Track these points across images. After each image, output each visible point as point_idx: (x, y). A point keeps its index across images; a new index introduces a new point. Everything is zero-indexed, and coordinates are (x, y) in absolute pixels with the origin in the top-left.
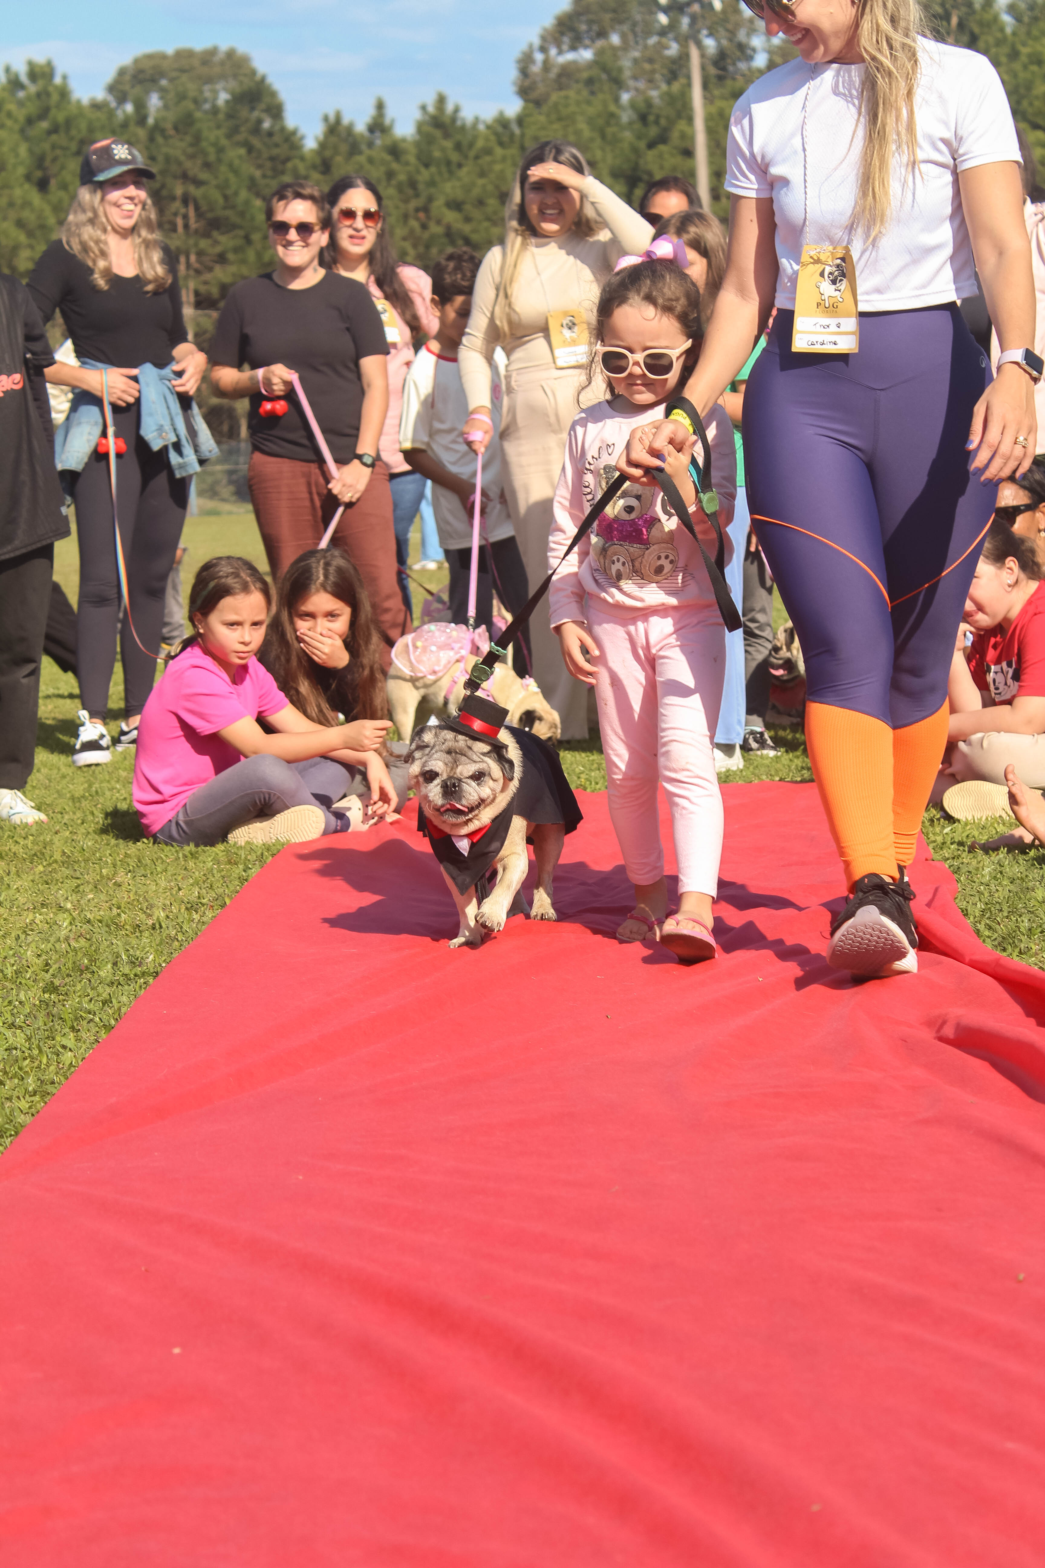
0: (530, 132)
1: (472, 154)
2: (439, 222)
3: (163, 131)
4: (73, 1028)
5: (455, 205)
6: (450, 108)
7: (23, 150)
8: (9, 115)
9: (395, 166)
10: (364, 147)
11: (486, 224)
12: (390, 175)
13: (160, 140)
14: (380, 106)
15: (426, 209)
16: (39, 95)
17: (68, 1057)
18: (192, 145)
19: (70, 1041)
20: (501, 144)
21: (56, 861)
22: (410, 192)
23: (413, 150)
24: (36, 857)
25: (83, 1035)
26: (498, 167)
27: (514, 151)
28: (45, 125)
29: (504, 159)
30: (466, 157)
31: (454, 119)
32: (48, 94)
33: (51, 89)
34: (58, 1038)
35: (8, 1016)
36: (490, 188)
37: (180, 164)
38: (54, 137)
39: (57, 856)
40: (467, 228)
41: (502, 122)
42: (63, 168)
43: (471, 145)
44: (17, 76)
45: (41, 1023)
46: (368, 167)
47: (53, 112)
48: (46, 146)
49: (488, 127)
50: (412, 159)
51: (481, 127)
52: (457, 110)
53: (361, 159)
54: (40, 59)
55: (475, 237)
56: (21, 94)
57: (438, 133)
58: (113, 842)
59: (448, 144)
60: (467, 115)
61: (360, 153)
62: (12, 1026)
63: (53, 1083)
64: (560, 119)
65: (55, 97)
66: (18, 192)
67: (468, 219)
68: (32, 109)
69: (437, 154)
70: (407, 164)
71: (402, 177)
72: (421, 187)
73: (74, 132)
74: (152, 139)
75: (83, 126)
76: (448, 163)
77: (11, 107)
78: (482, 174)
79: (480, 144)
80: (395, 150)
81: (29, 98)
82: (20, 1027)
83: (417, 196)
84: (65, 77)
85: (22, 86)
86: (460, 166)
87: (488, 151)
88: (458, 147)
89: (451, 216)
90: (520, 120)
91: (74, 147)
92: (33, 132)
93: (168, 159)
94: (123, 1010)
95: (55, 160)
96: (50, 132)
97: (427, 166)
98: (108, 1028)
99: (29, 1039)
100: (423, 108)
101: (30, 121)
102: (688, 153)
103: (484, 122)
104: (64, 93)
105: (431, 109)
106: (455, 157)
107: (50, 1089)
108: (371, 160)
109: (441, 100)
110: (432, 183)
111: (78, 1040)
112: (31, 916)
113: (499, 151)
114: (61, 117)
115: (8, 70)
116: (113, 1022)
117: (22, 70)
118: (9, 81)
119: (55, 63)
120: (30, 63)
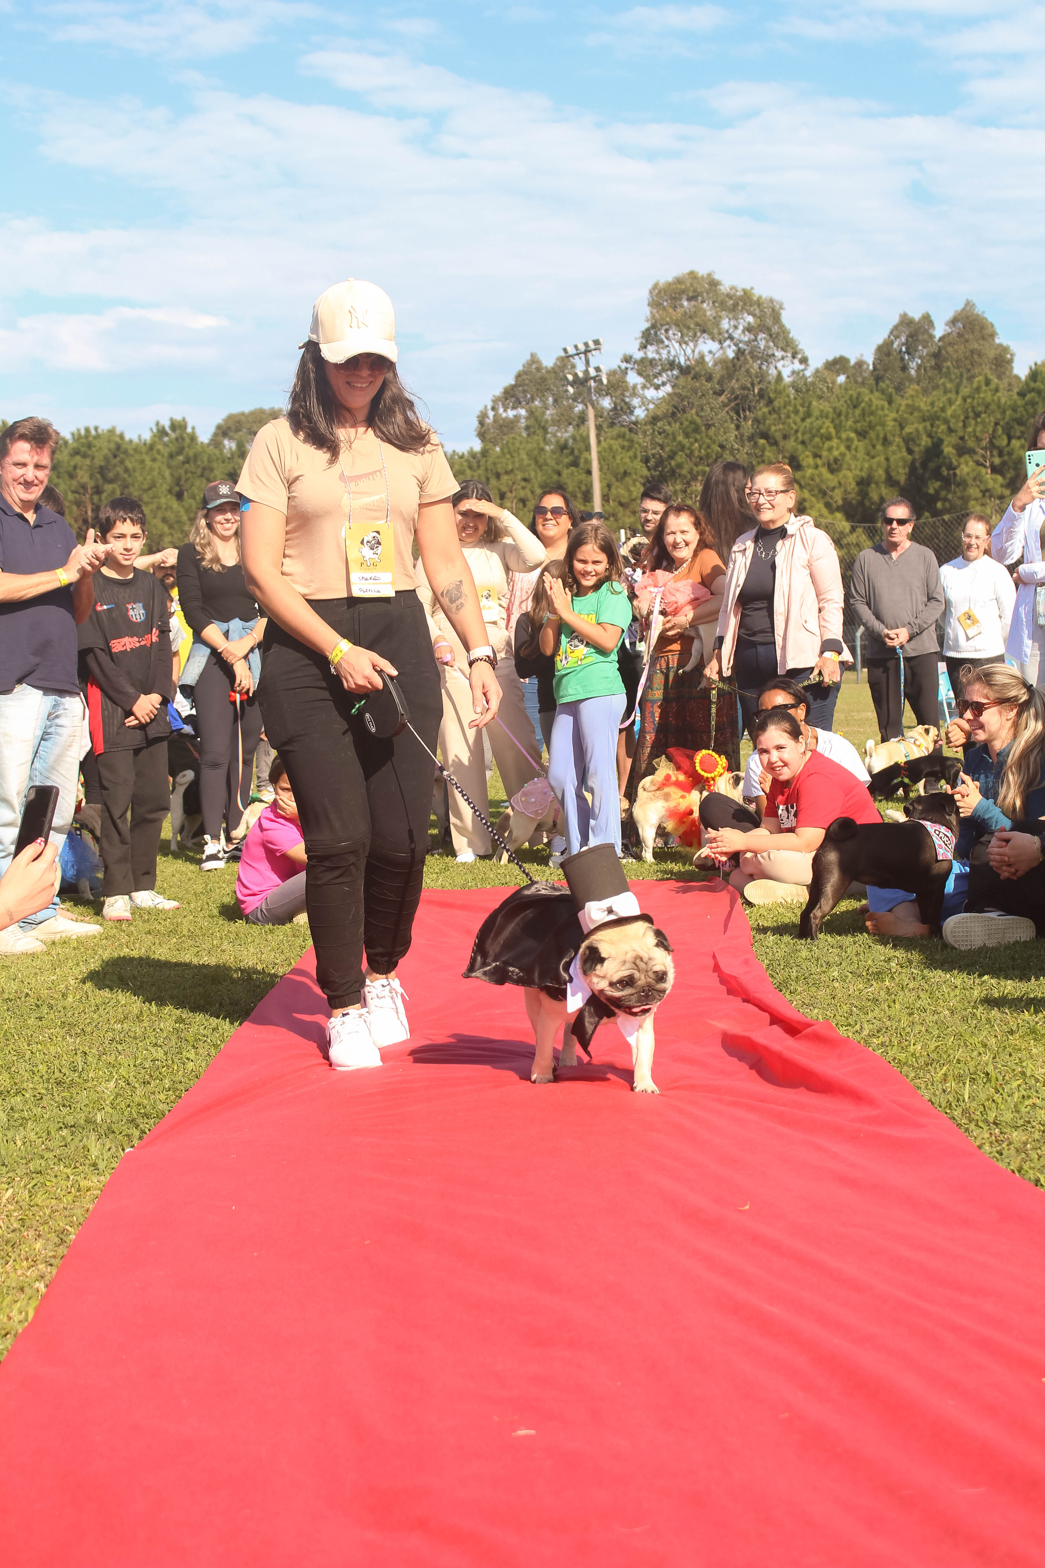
0: (490, 460)
4: (193, 1046)
7: (167, 474)
8: (159, 452)
16: (177, 439)
17: (190, 1065)
19: (192, 1055)
20: (470, 467)
21: (184, 936)
24: (172, 933)
25: (200, 1051)
28: (181, 458)
32: (183, 439)
33: (185, 435)
34: (184, 1053)
35: (153, 1038)
38: (187, 465)
39: (185, 932)
41: (473, 454)
42: (192, 485)
44: (163, 428)
45: (174, 1044)
47: (187, 449)
48: (182, 471)
49: (462, 457)
54: (178, 418)
56: (166, 439)
58: (221, 922)
62: (156, 1045)
63: (181, 1082)
64: (509, 453)
65: (188, 440)
66: (163, 500)
68: (173, 448)
73: (199, 463)
75: (205, 459)
77: (160, 447)
81: (171, 441)
82: (161, 1046)
84: (193, 428)
85: (167, 434)
90: (484, 453)
91: (199, 471)
92: (173, 463)
94: (226, 1034)
95: (187, 480)
96: (184, 463)
98: (215, 1046)
99: (166, 1054)
101: (171, 456)
102: (589, 472)
103: (458, 454)
104: (193, 438)
107: (179, 1086)
111: (197, 1054)
112: (168, 972)
114: (191, 453)
115: (157, 424)
116: (219, 1042)
117: (167, 424)
118: (158, 431)
119: (187, 419)
120: (171, 420)
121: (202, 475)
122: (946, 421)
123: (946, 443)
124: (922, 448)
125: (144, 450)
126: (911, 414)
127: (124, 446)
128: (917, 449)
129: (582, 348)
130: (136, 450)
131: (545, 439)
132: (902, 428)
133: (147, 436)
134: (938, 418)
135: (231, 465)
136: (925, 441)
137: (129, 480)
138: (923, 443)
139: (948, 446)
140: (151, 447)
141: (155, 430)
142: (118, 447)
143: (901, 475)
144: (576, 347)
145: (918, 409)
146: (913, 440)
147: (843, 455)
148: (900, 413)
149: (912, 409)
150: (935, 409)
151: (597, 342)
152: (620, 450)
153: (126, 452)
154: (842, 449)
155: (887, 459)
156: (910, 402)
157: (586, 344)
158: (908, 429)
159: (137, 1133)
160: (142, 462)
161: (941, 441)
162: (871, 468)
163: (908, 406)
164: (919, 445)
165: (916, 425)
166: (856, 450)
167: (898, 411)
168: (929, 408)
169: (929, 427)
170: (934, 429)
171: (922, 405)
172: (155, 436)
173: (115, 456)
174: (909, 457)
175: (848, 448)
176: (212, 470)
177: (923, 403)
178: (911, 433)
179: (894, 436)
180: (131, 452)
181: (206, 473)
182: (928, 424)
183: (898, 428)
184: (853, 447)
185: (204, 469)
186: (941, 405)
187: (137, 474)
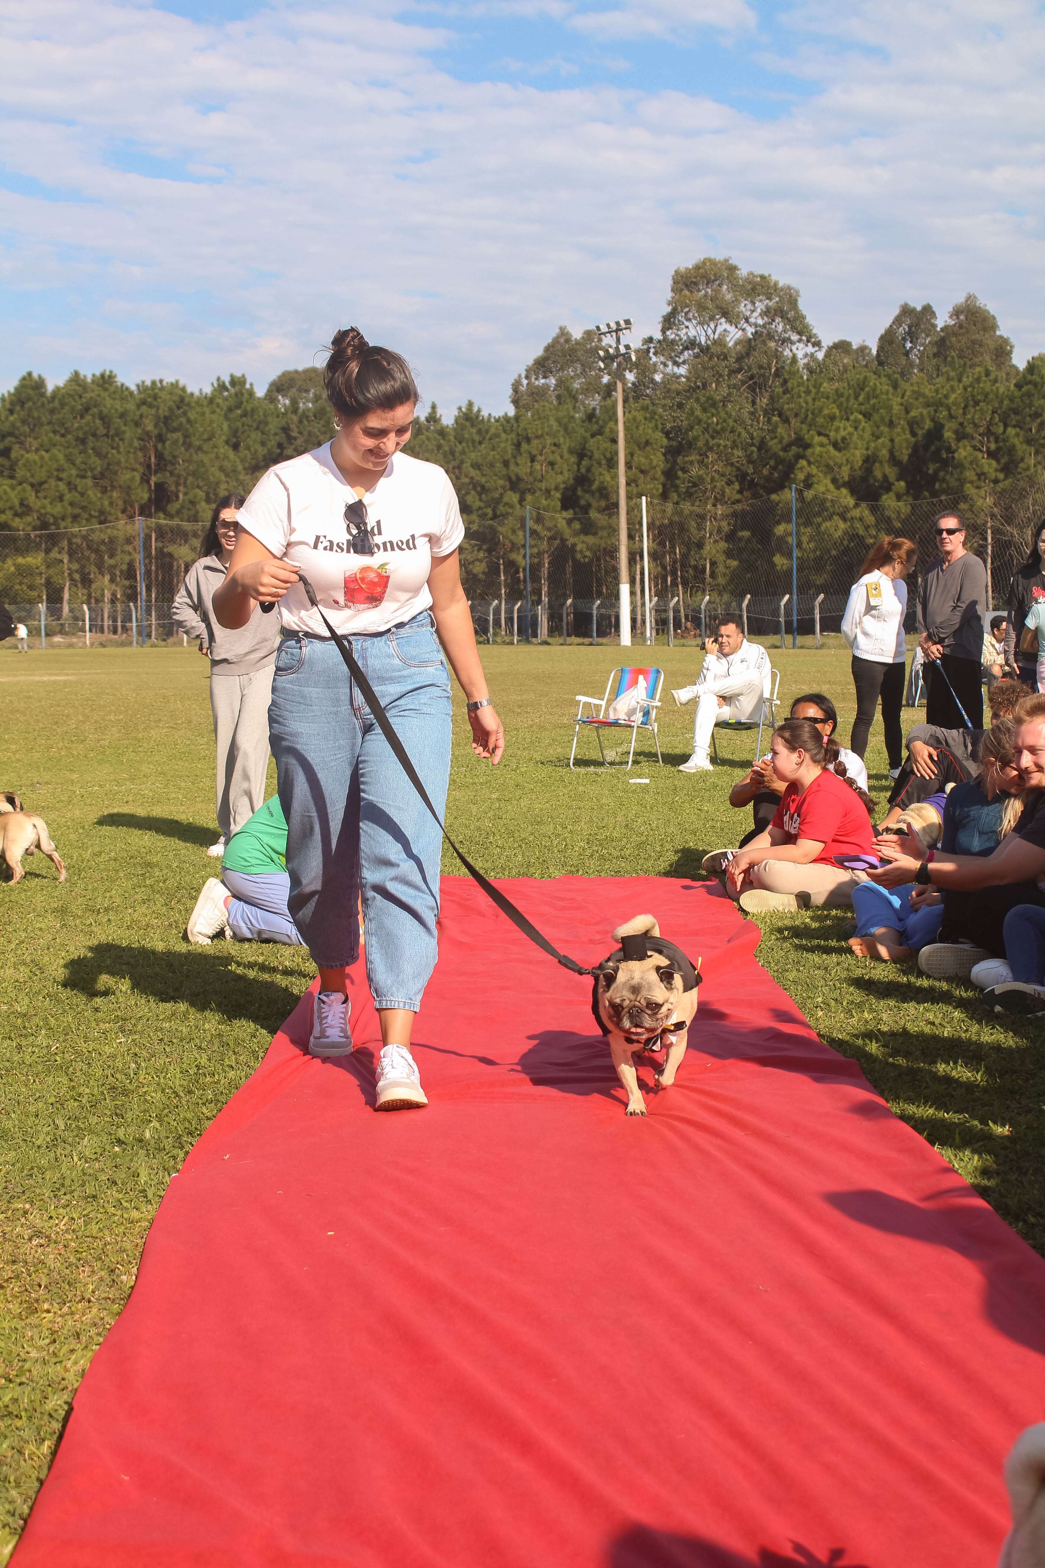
0: (522, 425)
1: (488, 437)
2: (466, 476)
3: (307, 417)
5: (477, 466)
6: (475, 409)
7: (225, 426)
8: (218, 405)
9: (442, 441)
10: (424, 431)
11: (494, 478)
12: (439, 447)
13: (306, 422)
14: (434, 407)
15: (459, 467)
16: (236, 395)
17: (231, 1074)
18: (323, 426)
19: (232, 1063)
20: (505, 431)
22: (451, 457)
23: (453, 433)
26: (502, 445)
27: (513, 436)
28: (239, 412)
29: (507, 440)
30: (484, 439)
31: (477, 417)
32: (242, 394)
33: (243, 391)
34: (226, 1060)
36: (497, 457)
37: (317, 437)
38: (244, 419)
40: (483, 480)
41: (507, 419)
42: (248, 437)
43: (487, 432)
44: (224, 383)
46: (426, 442)
47: (244, 404)
48: (239, 424)
49: (497, 421)
50: (452, 438)
51: (493, 420)
52: (479, 411)
53: (423, 437)
54: (238, 374)
55: (487, 485)
56: (226, 394)
57: (468, 424)
59: (474, 430)
60: (485, 413)
61: (422, 434)
64: (539, 419)
65: (246, 396)
66: (222, 450)
67: (484, 475)
68: (232, 402)
69: (466, 436)
70: (449, 440)
71: (446, 448)
72: (457, 454)
73: (256, 417)
74: (301, 422)
75: (261, 413)
76: (473, 441)
77: (220, 401)
78: (493, 449)
79: (493, 431)
80: (442, 432)
81: (230, 396)
82: (204, 1049)
83: (454, 460)
84: (251, 385)
85: (227, 390)
86: (480, 443)
87: (497, 435)
88: (479, 432)
89: (473, 473)
90: (517, 418)
91: (255, 425)
92: (232, 416)
93: (310, 434)
95: (243, 432)
96: (241, 416)
97: (460, 443)
100: (460, 408)
101: (230, 410)
102: (614, 441)
103: (495, 418)
104: (251, 393)
105: (464, 410)
106: (477, 438)
107: (220, 1098)
108: (428, 439)
109: (470, 404)
110: (463, 453)
113: (503, 436)
114: (249, 408)
115: (218, 379)
117: (227, 380)
118: (219, 385)
119: (247, 376)
120: (232, 376)
121: (257, 428)
122: (949, 409)
123: (946, 428)
124: (924, 431)
125: (205, 403)
126: (917, 399)
127: (187, 400)
128: (920, 432)
129: (614, 326)
130: (198, 403)
131: (574, 408)
132: (907, 412)
133: (208, 390)
134: (941, 404)
135: (285, 420)
136: (928, 424)
137: (191, 430)
138: (927, 427)
139: (948, 431)
140: (211, 400)
141: (216, 385)
142: (182, 399)
143: (904, 455)
144: (608, 326)
145: (923, 395)
146: (917, 423)
147: (851, 434)
148: (906, 398)
149: (918, 395)
150: (940, 396)
151: (628, 322)
152: (643, 421)
153: (189, 405)
154: (850, 429)
155: (892, 441)
156: (916, 388)
157: (618, 323)
158: (913, 414)
159: (181, 1155)
160: (203, 414)
161: (942, 426)
162: (876, 448)
163: (914, 392)
164: (923, 428)
165: (920, 410)
166: (863, 430)
167: (903, 397)
168: (934, 394)
169: (932, 413)
170: (937, 414)
171: (927, 392)
172: (215, 390)
173: (179, 408)
174: (913, 439)
175: (856, 428)
176: (267, 424)
177: (928, 390)
178: (916, 417)
179: (899, 419)
180: (193, 404)
181: (262, 426)
182: (932, 409)
183: (903, 412)
184: (861, 427)
185: (260, 422)
186: (945, 392)
187: (198, 425)
